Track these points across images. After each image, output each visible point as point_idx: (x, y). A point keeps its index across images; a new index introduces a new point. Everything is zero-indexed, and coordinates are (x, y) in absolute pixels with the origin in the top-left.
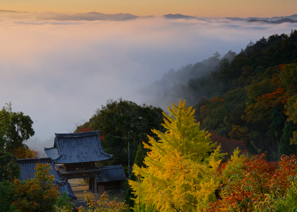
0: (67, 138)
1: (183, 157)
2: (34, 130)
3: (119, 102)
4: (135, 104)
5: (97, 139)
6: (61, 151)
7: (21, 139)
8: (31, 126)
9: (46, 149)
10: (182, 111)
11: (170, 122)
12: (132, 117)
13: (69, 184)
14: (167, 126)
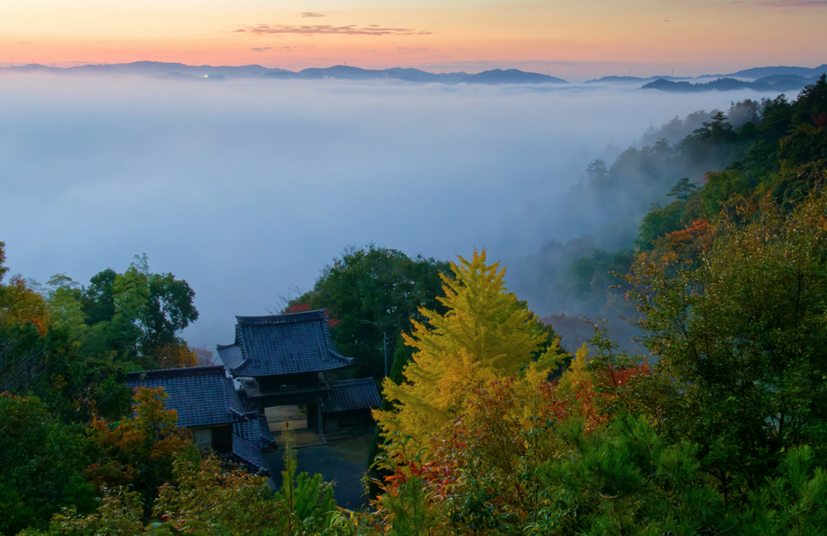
0: (262, 325)
1: (478, 363)
2: (197, 309)
3: (367, 251)
4: (403, 255)
5: (321, 325)
6: (248, 351)
7: (172, 328)
8: (190, 300)
9: (221, 349)
10: (479, 272)
11: (456, 294)
12: (395, 282)
13: (265, 417)
14: (449, 302)
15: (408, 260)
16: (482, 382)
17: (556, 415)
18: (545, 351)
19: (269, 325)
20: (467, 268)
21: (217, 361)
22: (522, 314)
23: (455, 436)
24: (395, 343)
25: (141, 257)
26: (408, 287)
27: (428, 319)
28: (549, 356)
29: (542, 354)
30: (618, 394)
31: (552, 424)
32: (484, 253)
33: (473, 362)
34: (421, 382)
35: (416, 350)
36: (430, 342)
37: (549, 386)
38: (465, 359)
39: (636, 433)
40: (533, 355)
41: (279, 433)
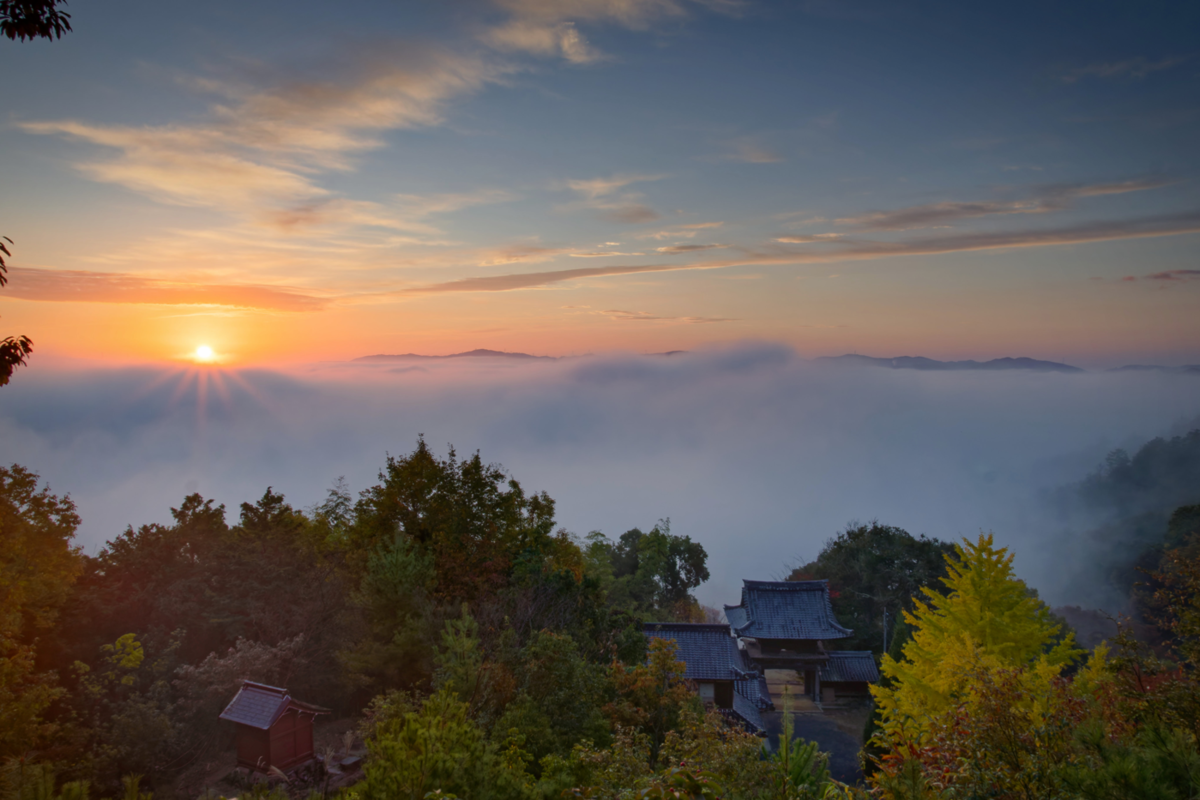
0: (766, 590)
1: (983, 649)
2: (709, 570)
3: (870, 527)
4: (906, 533)
5: (822, 595)
6: (753, 614)
7: (686, 585)
8: (703, 562)
9: (727, 608)
10: (984, 555)
11: (960, 576)
12: (897, 559)
13: (764, 679)
14: (952, 583)
15: (911, 539)
16: (987, 669)
17: (1072, 715)
18: (1058, 644)
19: (773, 590)
20: (972, 551)
21: (724, 620)
22: (1032, 603)
23: (958, 724)
24: (895, 620)
25: (665, 520)
26: (910, 566)
27: (930, 599)
28: (1063, 650)
29: (1055, 647)
30: (1147, 701)
31: (1068, 725)
32: (990, 538)
33: (977, 647)
34: (920, 662)
35: (917, 629)
36: (930, 621)
37: (1063, 682)
38: (969, 643)
39: (1171, 747)
40: (1045, 648)
41: (778, 695)
